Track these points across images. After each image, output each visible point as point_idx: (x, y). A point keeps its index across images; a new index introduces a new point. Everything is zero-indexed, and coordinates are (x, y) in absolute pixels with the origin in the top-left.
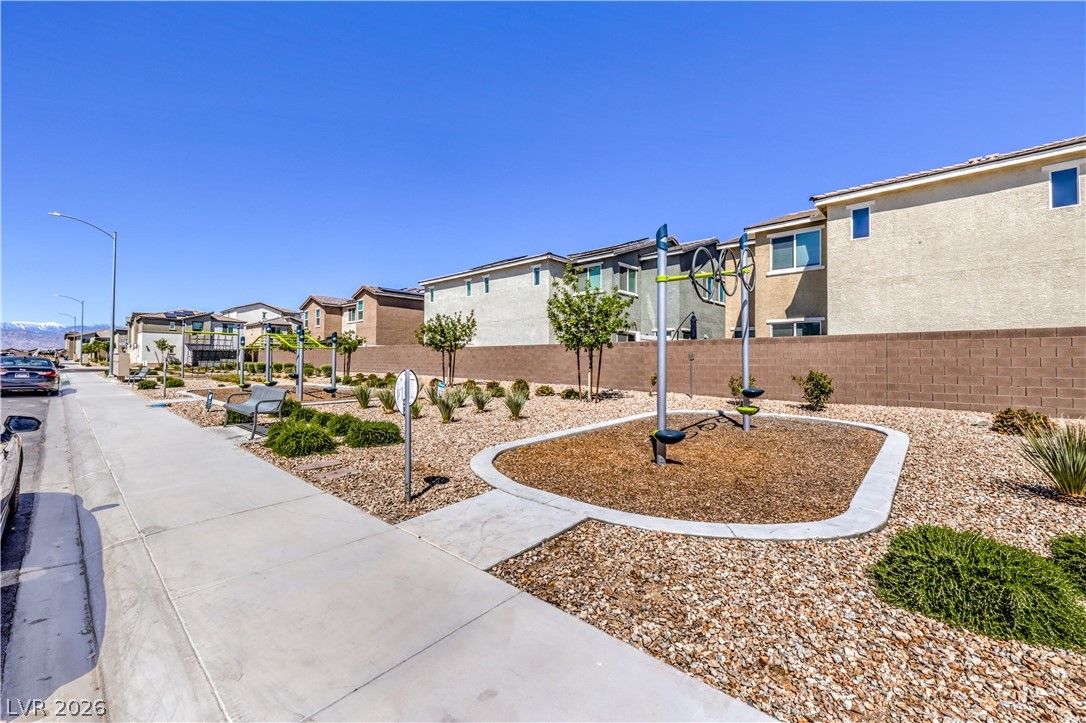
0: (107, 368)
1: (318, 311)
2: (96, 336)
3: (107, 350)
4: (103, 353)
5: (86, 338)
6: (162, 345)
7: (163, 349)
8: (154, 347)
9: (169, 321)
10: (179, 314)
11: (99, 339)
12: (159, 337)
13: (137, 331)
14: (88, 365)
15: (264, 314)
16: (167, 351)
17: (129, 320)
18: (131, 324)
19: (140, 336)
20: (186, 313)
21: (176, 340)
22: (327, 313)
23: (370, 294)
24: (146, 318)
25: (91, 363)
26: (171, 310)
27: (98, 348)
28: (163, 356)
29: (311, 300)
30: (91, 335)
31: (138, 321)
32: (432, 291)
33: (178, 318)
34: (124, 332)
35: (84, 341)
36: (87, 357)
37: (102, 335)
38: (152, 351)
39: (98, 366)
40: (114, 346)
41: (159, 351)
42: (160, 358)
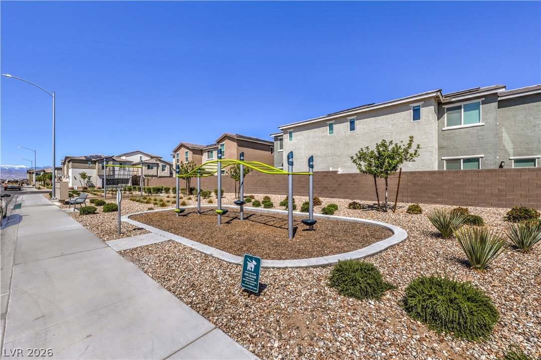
0: (51, 190)
1: (187, 152)
2: (44, 171)
3: (51, 179)
4: (48, 181)
5: (39, 173)
6: (84, 176)
7: (84, 178)
8: (79, 177)
9: (88, 161)
10: (93, 157)
11: (46, 173)
12: (81, 171)
13: (68, 168)
14: (39, 188)
15: (141, 157)
16: (87, 180)
17: (63, 162)
18: (64, 164)
19: (70, 170)
20: (97, 157)
21: (93, 173)
22: (194, 154)
23: (231, 139)
24: (74, 160)
25: (41, 187)
26: (88, 155)
27: (45, 178)
28: (84, 183)
29: (182, 146)
30: (41, 171)
31: (69, 162)
32: (290, 133)
33: (93, 159)
34: (60, 169)
35: (37, 174)
36: (38, 184)
37: (47, 171)
38: (78, 180)
39: (46, 189)
40: (55, 177)
41: (82, 180)
42: (83, 183)
